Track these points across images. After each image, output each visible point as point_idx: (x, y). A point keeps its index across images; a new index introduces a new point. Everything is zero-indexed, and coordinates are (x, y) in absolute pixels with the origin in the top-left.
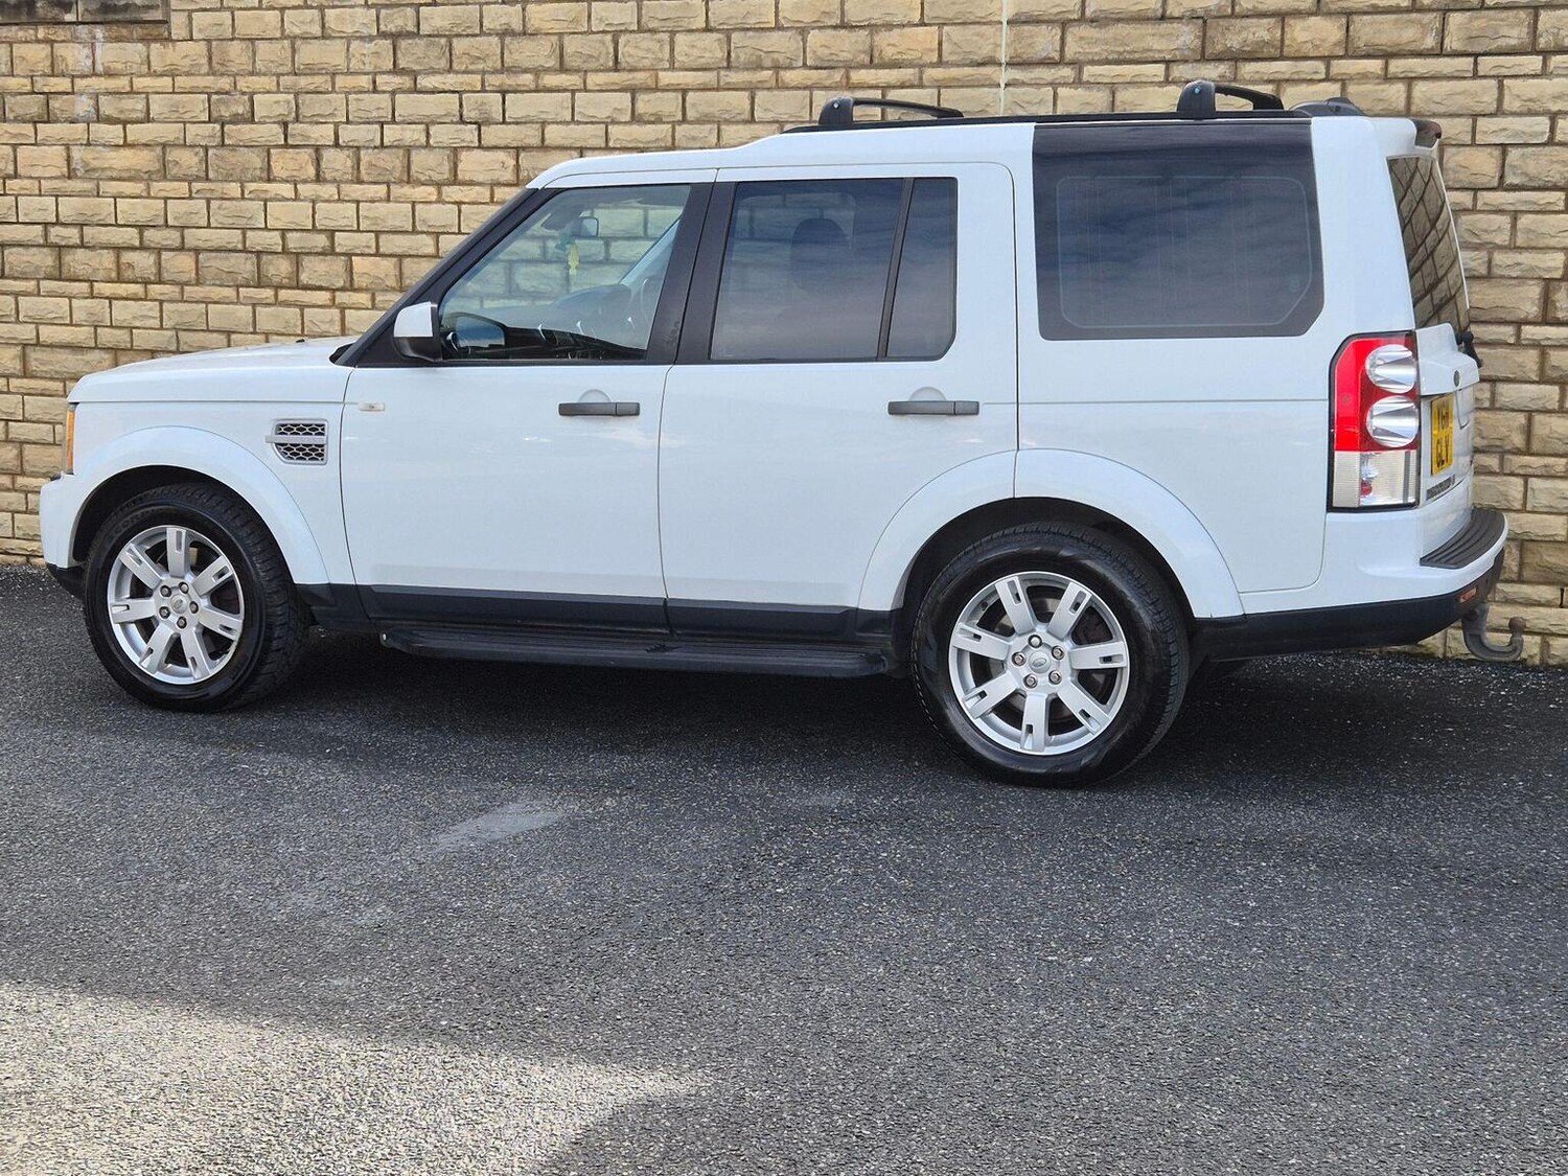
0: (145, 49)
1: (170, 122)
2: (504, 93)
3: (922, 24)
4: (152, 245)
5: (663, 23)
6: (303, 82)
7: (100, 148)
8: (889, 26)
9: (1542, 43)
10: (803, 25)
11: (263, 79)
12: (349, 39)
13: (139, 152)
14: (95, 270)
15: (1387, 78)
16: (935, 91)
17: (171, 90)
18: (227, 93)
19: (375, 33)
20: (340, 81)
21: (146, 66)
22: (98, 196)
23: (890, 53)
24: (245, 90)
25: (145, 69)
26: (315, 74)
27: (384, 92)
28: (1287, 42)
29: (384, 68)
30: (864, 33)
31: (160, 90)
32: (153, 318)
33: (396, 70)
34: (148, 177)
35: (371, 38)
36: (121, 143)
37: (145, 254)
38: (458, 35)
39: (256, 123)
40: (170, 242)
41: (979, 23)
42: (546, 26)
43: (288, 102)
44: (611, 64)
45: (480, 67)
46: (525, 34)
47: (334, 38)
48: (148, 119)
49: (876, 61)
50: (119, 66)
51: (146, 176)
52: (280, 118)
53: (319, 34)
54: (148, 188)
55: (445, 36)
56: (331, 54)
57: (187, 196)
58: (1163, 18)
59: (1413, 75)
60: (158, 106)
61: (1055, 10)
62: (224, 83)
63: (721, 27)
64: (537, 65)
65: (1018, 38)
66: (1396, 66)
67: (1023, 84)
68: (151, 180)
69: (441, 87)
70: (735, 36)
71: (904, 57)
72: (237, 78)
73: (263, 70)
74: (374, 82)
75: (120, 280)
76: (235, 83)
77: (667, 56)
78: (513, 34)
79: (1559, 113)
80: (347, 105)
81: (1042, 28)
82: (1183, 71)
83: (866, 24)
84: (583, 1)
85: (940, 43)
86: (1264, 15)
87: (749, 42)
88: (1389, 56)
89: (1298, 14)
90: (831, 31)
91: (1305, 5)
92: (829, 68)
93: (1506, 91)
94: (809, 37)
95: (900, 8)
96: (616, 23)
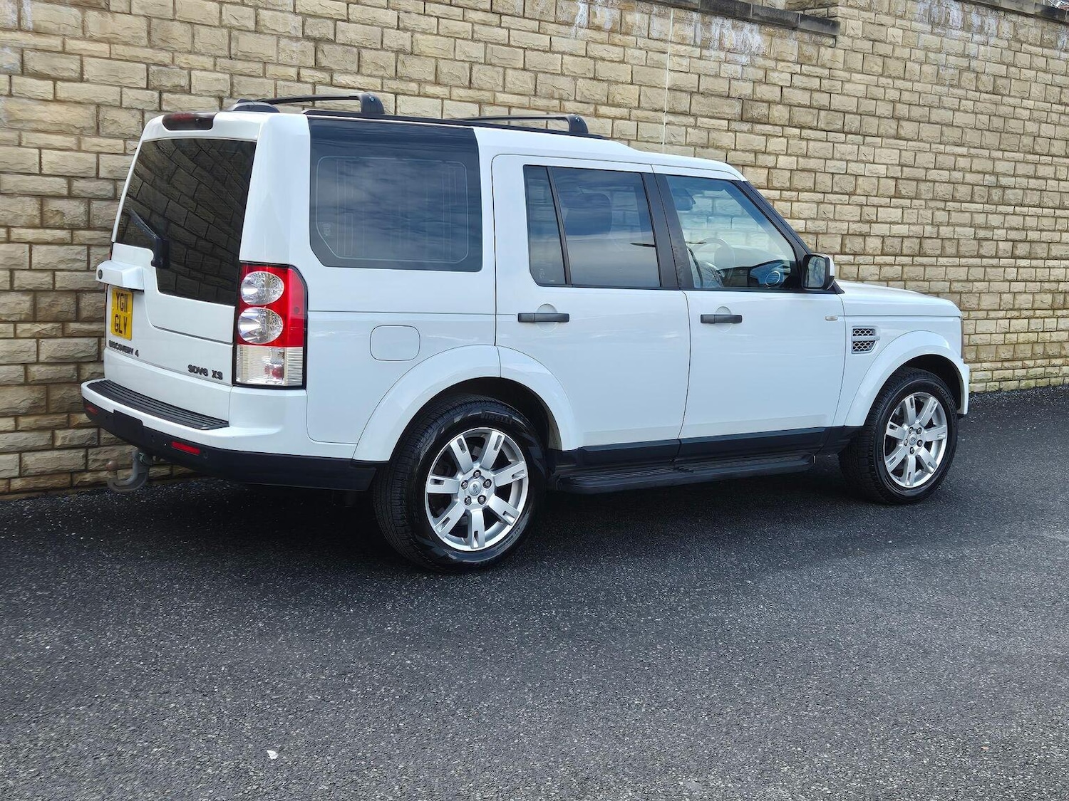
0: (80, 14)
1: (105, 84)
2: (396, 94)
3: (632, 84)
4: (83, 195)
5: (499, 61)
6: (240, 66)
7: (25, 100)
8: (617, 83)
9: (846, 129)
10: (574, 74)
11: (201, 58)
12: (279, 37)
13: (72, 109)
14: (16, 216)
15: (801, 138)
16: (636, 123)
17: (108, 56)
18: (165, 65)
19: (301, 36)
20: (271, 69)
21: (81, 31)
22: (20, 145)
23: (618, 99)
24: (182, 65)
25: (79, 33)
26: (249, 61)
27: (306, 82)
28: (770, 116)
29: (308, 64)
30: (605, 84)
31: (96, 54)
32: (81, 261)
33: (317, 66)
34: (80, 132)
35: (297, 39)
36: (51, 97)
38: (365, 48)
39: (192, 95)
40: (102, 193)
41: (656, 87)
42: (428, 51)
43: (224, 79)
44: (467, 83)
45: (381, 73)
46: (412, 54)
47: (265, 34)
48: (81, 79)
49: (610, 102)
50: (52, 26)
51: (78, 131)
52: (216, 94)
53: (253, 28)
54: (79, 142)
55: (355, 46)
56: (263, 46)
57: (122, 152)
58: (728, 97)
59: (809, 138)
60: (92, 67)
61: (690, 86)
62: (164, 57)
63: (532, 69)
64: (422, 77)
65: (675, 98)
66: (806, 133)
67: (674, 124)
68: (81, 134)
69: (352, 84)
70: (540, 76)
71: (625, 101)
72: (175, 54)
73: (203, 51)
74: (299, 74)
75: (43, 226)
76: (173, 58)
77: (501, 83)
78: (404, 52)
79: (849, 160)
80: (276, 89)
81: (684, 95)
82: (735, 125)
83: (606, 79)
84: (451, 37)
85: (639, 96)
86: (763, 101)
87: (548, 81)
88: (801, 127)
89: (775, 102)
90: (588, 80)
91: (778, 99)
92: (588, 103)
93: (835, 149)
94: (578, 83)
95: (623, 72)
96: (473, 56)
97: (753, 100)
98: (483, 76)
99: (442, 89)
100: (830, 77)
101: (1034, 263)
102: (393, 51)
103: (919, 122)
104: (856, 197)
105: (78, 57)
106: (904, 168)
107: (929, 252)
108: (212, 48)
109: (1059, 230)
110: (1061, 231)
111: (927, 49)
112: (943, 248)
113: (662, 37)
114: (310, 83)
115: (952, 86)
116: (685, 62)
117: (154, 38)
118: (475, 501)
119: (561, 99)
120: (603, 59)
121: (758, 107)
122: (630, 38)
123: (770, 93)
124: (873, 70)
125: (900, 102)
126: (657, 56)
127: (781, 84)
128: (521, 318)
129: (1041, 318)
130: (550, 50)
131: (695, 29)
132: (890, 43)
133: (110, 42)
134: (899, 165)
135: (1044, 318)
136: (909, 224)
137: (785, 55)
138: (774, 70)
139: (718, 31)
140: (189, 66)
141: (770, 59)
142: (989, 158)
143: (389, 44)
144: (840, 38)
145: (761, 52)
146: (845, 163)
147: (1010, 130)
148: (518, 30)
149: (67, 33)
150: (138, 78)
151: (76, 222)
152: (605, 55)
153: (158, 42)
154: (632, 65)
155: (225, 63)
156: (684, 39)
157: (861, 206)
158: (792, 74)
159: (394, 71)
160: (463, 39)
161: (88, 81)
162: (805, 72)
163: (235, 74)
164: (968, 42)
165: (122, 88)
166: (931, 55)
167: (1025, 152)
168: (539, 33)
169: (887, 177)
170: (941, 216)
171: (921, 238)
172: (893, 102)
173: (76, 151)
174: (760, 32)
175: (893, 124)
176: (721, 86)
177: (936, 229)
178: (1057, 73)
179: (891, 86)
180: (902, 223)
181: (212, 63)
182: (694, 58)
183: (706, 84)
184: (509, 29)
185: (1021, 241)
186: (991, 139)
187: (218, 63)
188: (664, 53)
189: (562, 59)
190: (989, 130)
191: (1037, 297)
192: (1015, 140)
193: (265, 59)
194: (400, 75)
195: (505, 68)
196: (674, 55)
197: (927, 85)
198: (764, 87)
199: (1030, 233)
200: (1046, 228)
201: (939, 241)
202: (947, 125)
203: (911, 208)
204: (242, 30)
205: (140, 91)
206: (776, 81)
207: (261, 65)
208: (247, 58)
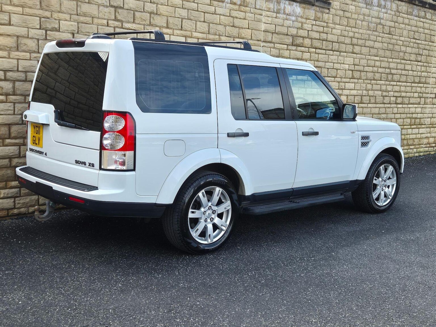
1: (21, 27)
3: (248, 29)
4: (11, 79)
5: (194, 18)
6: (82, 19)
8: (242, 28)
10: (225, 24)
11: (64, 15)
12: (99, 5)
13: (6, 38)
15: (316, 53)
17: (22, 13)
18: (48, 18)
19: (109, 5)
20: (96, 20)
23: (243, 35)
24: (56, 18)
25: (9, 2)
26: (86, 16)
27: (111, 27)
28: (304, 43)
29: (112, 18)
31: (17, 12)
32: (11, 110)
33: (116, 19)
34: (9, 49)
35: (107, 7)
37: (8, 83)
38: (137, 11)
39: (60, 32)
40: (20, 78)
41: (258, 30)
42: (164, 13)
43: (75, 25)
44: (180, 28)
45: (144, 23)
46: (157, 14)
47: (93, 4)
48: (10, 24)
49: (240, 37)
51: (8, 49)
52: (71, 32)
54: (9, 54)
55: (132, 10)
57: (29, 59)
58: (287, 35)
59: (319, 53)
60: (15, 19)
61: (272, 30)
62: (48, 14)
63: (207, 22)
64: (161, 25)
65: (266, 35)
66: (318, 51)
67: (265, 47)
68: (10, 50)
70: (211, 25)
71: (246, 36)
72: (53, 13)
73: (65, 11)
74: (108, 23)
76: (52, 15)
77: (195, 28)
78: (154, 13)
80: (98, 30)
81: (270, 34)
82: (290, 47)
83: (238, 26)
84: (173, 7)
85: (252, 35)
86: (301, 37)
87: (214, 27)
88: (316, 48)
89: (305, 37)
90: (231, 27)
91: (307, 36)
92: (230, 37)
93: (329, 58)
94: (227, 28)
95: (245, 24)
96: (183, 15)
97: (297, 36)
98: (187, 24)
99: (170, 30)
100: (327, 27)
101: (404, 106)
102: (149, 13)
103: (361, 46)
104: (337, 78)
105: (8, 14)
106: (355, 66)
107: (365, 102)
108: (69, 10)
109: (413, 92)
110: (414, 92)
111: (364, 15)
112: (370, 100)
113: (261, 8)
114: (113, 27)
115: (373, 31)
116: (270, 19)
117: (43, 5)
118: (209, 220)
119: (219, 35)
120: (237, 18)
121: (299, 39)
122: (247, 8)
123: (304, 33)
124: (344, 24)
125: (354, 38)
126: (259, 17)
127: (308, 29)
128: (229, 135)
129: (406, 129)
130: (215, 13)
131: (274, 5)
132: (350, 12)
133: (23, 7)
134: (353, 65)
135: (407, 129)
136: (357, 90)
137: (309, 17)
138: (305, 23)
139: (283, 6)
140: (59, 18)
141: (304, 18)
142: (387, 62)
143: (147, 10)
144: (331, 9)
145: (300, 15)
146: (333, 64)
147: (395, 49)
148: (201, 4)
149: (3, 2)
150: (36, 24)
151: (8, 92)
152: (237, 16)
153: (45, 7)
154: (248, 20)
155: (75, 17)
156: (269, 9)
157: (339, 82)
158: (312, 25)
159: (149, 22)
160: (178, 8)
161: (13, 25)
162: (317, 24)
163: (80, 23)
164: (380, 12)
165: (28, 29)
166: (366, 17)
167: (401, 59)
168: (210, 5)
169: (349, 70)
170: (369, 87)
171: (362, 96)
172: (351, 37)
173: (7, 58)
174: (300, 7)
175: (351, 47)
176: (284, 30)
177: (367, 92)
178: (413, 25)
179: (351, 31)
180: (355, 90)
181: (69, 17)
182: (274, 17)
183: (279, 29)
184: (198, 3)
185: (399, 97)
186: (388, 53)
187: (72, 18)
188: (261, 15)
189: (220, 17)
190: (387, 50)
191: (405, 120)
192: (397, 54)
193: (93, 16)
194: (151, 24)
195: (196, 21)
196: (266, 16)
197: (364, 30)
198: (301, 30)
199: (402, 93)
200: (408, 91)
201: (369, 97)
202: (371, 47)
203: (358, 83)
204: (82, 2)
205: (37, 30)
206: (306, 28)
207: (91, 18)
208: (85, 15)
